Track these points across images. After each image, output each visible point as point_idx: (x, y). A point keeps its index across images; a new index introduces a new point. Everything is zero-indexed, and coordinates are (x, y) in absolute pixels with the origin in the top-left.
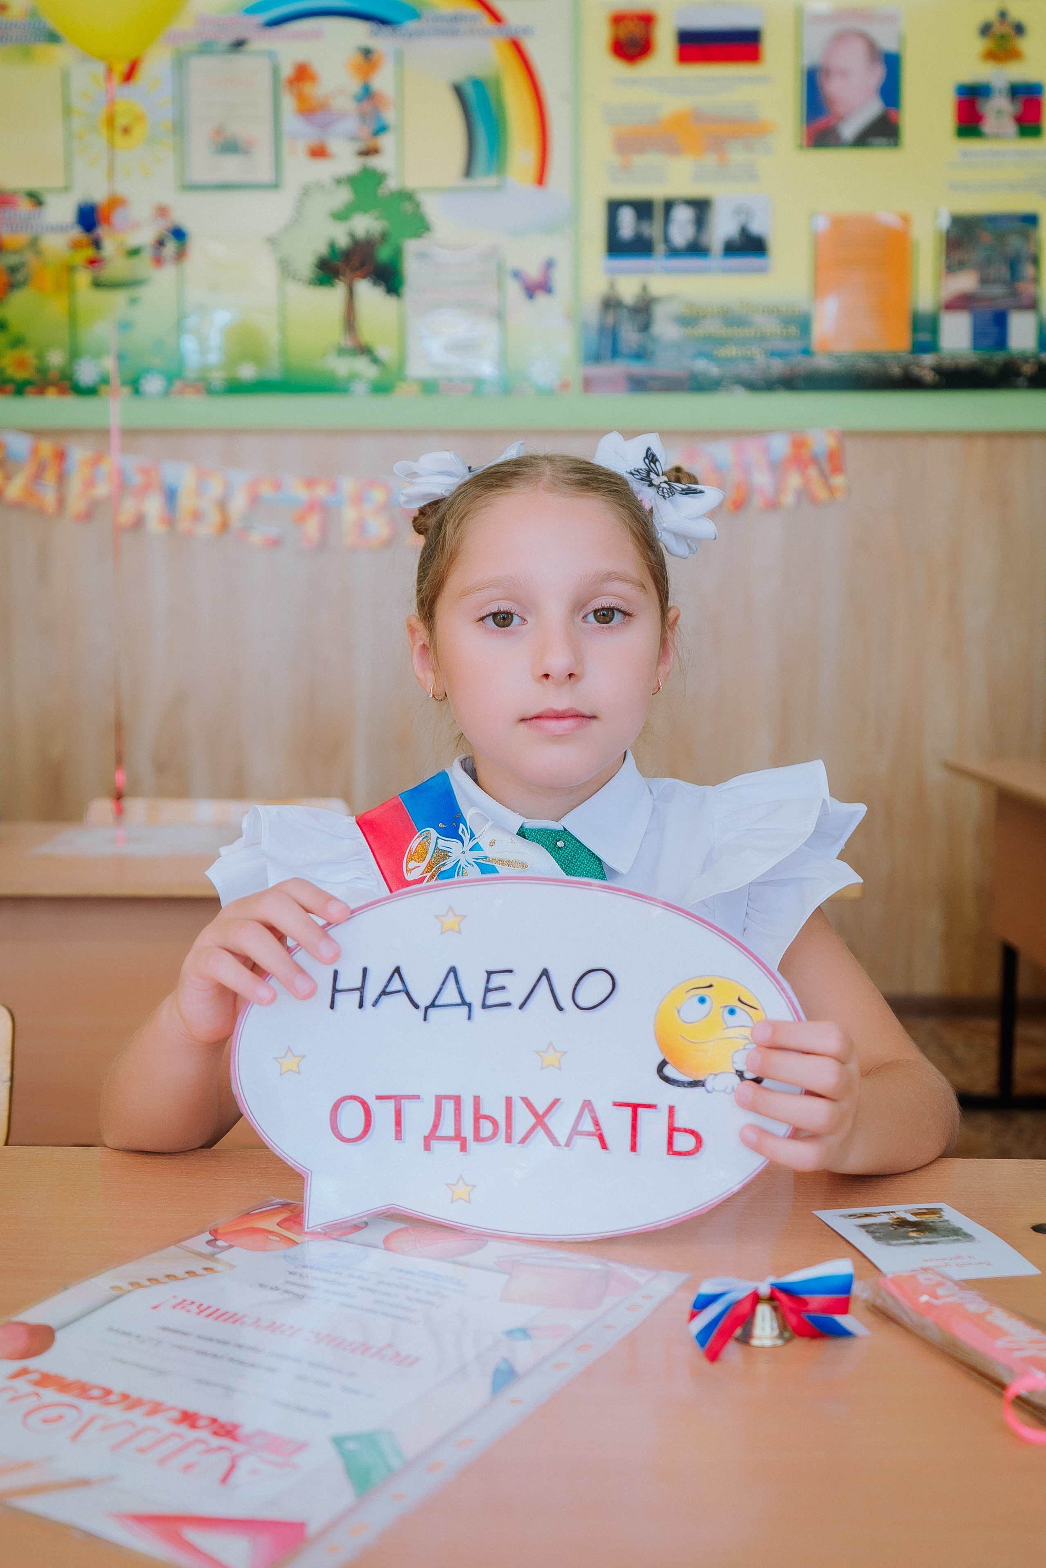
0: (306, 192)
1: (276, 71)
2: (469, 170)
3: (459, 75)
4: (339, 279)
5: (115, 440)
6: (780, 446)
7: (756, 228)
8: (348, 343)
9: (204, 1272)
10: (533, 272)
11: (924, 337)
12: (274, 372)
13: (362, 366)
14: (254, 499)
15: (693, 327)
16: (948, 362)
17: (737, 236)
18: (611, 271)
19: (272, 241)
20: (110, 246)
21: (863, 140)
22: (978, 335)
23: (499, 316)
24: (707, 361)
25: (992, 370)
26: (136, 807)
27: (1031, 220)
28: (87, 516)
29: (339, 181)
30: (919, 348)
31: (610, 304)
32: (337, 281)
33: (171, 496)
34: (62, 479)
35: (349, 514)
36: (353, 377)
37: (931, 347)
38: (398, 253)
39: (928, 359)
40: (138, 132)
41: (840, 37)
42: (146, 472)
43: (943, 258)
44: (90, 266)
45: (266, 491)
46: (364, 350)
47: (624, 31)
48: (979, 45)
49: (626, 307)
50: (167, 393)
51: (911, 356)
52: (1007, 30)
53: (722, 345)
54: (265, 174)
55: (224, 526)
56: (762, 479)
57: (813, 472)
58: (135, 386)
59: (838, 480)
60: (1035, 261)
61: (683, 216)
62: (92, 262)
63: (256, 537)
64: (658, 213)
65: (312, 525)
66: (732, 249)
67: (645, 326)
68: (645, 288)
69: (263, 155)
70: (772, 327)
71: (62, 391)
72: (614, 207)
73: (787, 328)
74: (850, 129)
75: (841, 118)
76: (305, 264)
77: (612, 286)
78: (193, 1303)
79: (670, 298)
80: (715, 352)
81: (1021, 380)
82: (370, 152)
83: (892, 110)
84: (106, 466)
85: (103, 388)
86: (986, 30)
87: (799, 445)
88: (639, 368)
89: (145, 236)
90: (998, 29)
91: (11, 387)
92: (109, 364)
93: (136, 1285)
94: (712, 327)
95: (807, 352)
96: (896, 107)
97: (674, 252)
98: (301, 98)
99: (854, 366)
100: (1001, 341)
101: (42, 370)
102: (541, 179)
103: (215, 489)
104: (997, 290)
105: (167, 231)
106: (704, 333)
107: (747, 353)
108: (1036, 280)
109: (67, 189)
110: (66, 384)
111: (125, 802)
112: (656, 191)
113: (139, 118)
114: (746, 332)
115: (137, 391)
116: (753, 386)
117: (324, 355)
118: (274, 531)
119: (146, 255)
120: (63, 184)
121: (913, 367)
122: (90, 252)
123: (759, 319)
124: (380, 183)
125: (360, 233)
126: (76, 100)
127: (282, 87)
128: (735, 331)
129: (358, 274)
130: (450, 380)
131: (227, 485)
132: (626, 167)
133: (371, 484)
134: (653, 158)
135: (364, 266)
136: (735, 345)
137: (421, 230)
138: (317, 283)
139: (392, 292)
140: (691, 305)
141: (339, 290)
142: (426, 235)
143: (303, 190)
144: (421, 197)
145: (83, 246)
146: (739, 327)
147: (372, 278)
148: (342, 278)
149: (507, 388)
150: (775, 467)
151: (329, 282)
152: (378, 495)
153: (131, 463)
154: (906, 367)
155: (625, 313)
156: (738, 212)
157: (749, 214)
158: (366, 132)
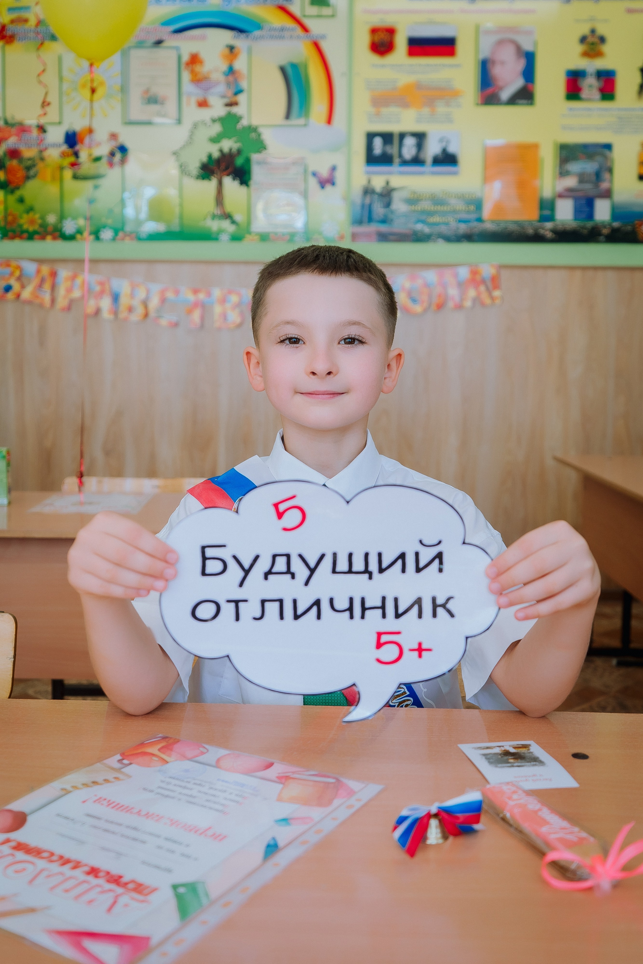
0: (195, 126)
1: (179, 58)
2: (288, 116)
3: (283, 62)
4: (215, 177)
5: (87, 266)
6: (464, 273)
7: (452, 149)
8: (218, 212)
9: (114, 780)
10: (324, 173)
11: (547, 212)
12: (176, 227)
13: (226, 224)
14: (163, 300)
15: (415, 206)
16: (560, 227)
17: (441, 154)
18: (368, 173)
19: (175, 153)
20: (84, 156)
21: (513, 101)
22: (577, 211)
24: (423, 225)
25: (585, 232)
26: (91, 482)
27: (608, 147)
28: (69, 308)
29: (214, 121)
30: (544, 219)
31: (368, 191)
32: (213, 177)
33: (116, 298)
34: (53, 287)
35: (218, 309)
36: (221, 231)
37: (551, 218)
38: (248, 161)
39: (549, 225)
40: (102, 91)
41: (500, 43)
42: (102, 284)
43: (558, 168)
44: (72, 167)
45: (170, 295)
46: (228, 216)
47: (378, 38)
48: (580, 48)
49: (377, 194)
50: (114, 239)
51: (539, 224)
52: (596, 40)
53: (432, 216)
54: (173, 117)
55: (146, 315)
56: (453, 292)
57: (482, 288)
58: (97, 235)
59: (497, 293)
60: (610, 170)
61: (410, 142)
62: (73, 165)
63: (164, 322)
65: (196, 315)
66: (437, 161)
67: (388, 205)
68: (388, 183)
69: (171, 105)
70: (460, 206)
71: (55, 238)
72: (370, 137)
73: (468, 207)
74: (505, 95)
75: (501, 88)
76: (194, 166)
77: (369, 181)
78: (105, 799)
79: (402, 188)
80: (427, 220)
81: (601, 238)
82: (232, 104)
83: (530, 84)
84: (79, 281)
85: (78, 236)
86: (583, 40)
87: (474, 273)
88: (383, 228)
89: (103, 150)
90: (590, 39)
91: (25, 235)
92: (82, 222)
93: (75, 787)
94: (426, 205)
95: (480, 220)
96: (532, 83)
97: (405, 163)
98: (193, 72)
99: (506, 228)
100: (590, 216)
101: (44, 225)
102: (329, 121)
103: (141, 294)
104: (588, 186)
105: (116, 148)
106: (421, 209)
107: (446, 220)
108: (611, 181)
109: (60, 123)
110: (58, 234)
111: (84, 479)
112: (395, 128)
113: (102, 84)
114: (445, 208)
115: (98, 238)
116: (448, 239)
117: (205, 219)
118: (174, 318)
119: (104, 161)
120: (57, 120)
121: (540, 230)
122: (72, 159)
123: (453, 201)
124: (238, 122)
125: (226, 150)
126: (65, 73)
127: (183, 66)
128: (439, 208)
129: (225, 173)
130: (276, 234)
131: (148, 291)
132: (378, 114)
133: (230, 292)
134: (393, 110)
135: (228, 168)
136: (439, 216)
137: (261, 149)
138: (201, 178)
139: (244, 183)
140: (414, 193)
141: (214, 182)
142: (264, 152)
143: (194, 125)
144: (261, 130)
145: (68, 156)
146: (441, 206)
147: (233, 176)
148: (215, 175)
149: (308, 239)
150: (461, 285)
151: (208, 178)
152: (234, 299)
153: (95, 279)
154: (536, 230)
155: (376, 197)
156: (441, 140)
157: (448, 142)
158: (230, 93)
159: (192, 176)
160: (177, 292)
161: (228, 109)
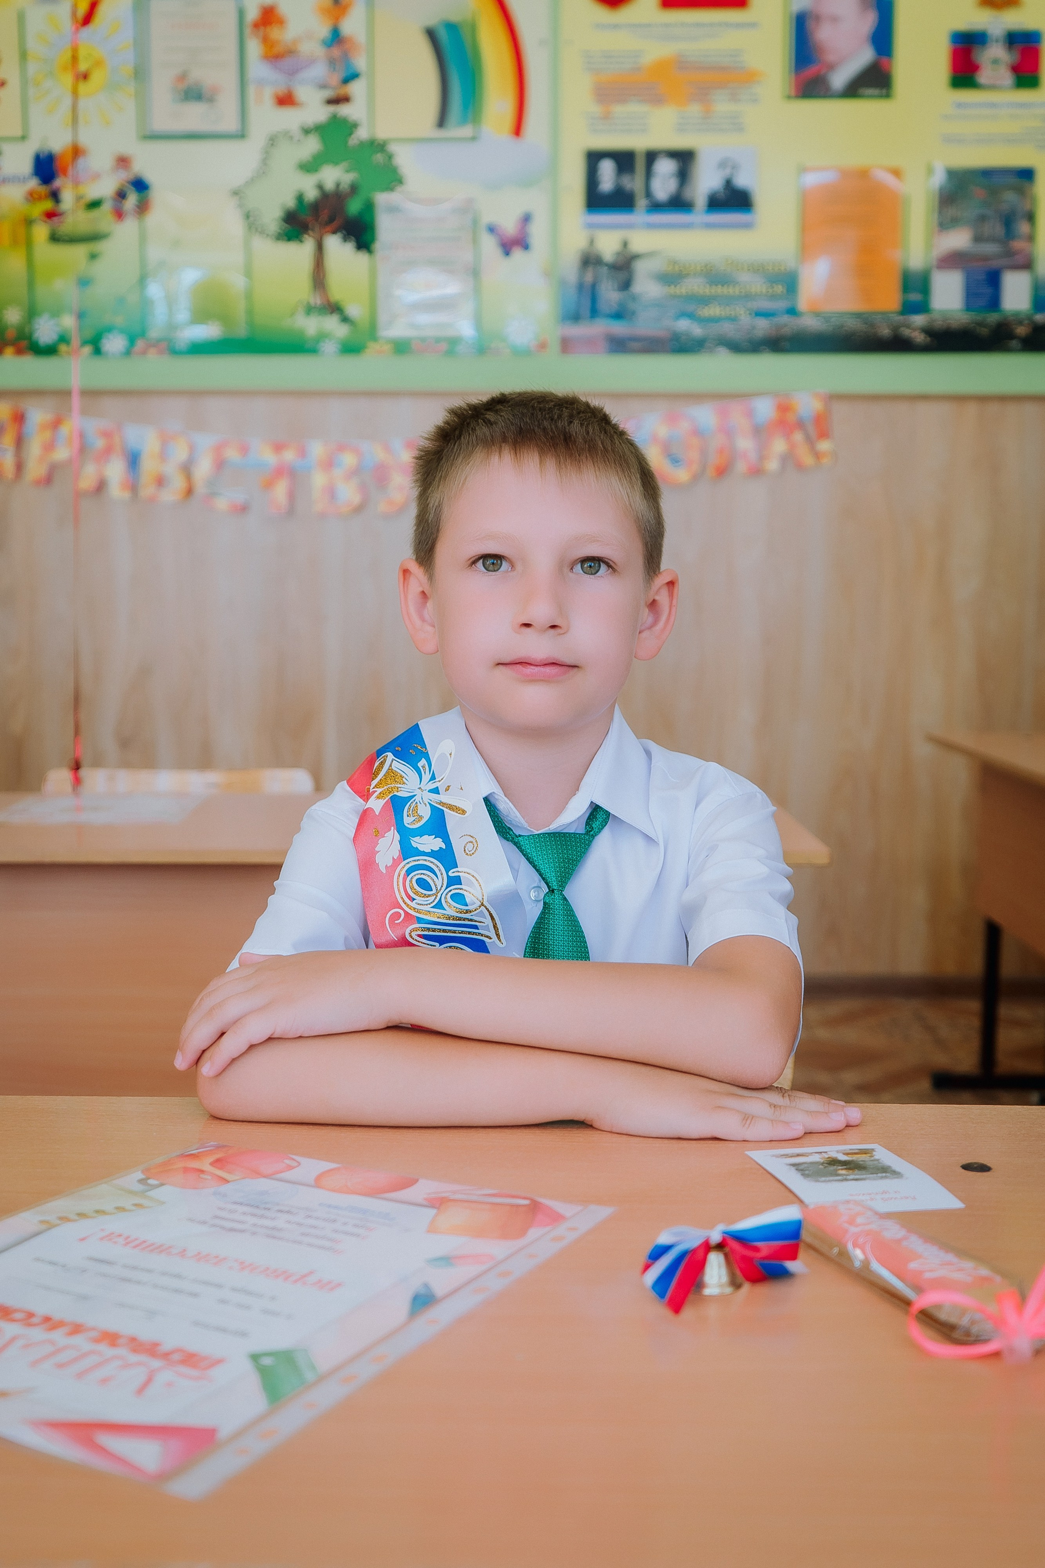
0: (273, 141)
1: (241, 13)
2: (442, 121)
3: (432, 20)
4: (308, 234)
5: (76, 402)
6: (765, 409)
7: (742, 181)
8: (317, 301)
9: (133, 1208)
10: (510, 227)
11: (915, 297)
12: (241, 331)
13: (332, 323)
14: (220, 464)
15: (675, 286)
16: (939, 324)
17: (722, 191)
18: (591, 226)
19: (236, 193)
20: (69, 198)
21: (853, 90)
22: (971, 295)
23: (475, 273)
24: (690, 321)
25: (984, 331)
26: (95, 777)
27: (1027, 175)
28: (48, 480)
29: (307, 131)
30: (910, 308)
31: (589, 260)
32: (306, 236)
33: (133, 460)
34: (20, 442)
35: (319, 480)
36: (322, 336)
37: (922, 307)
38: (369, 206)
39: (919, 320)
40: (97, 78)
42: (107, 435)
43: (936, 215)
44: (48, 220)
45: (232, 454)
46: (334, 308)
49: (607, 265)
50: (128, 352)
51: (901, 317)
53: (706, 305)
54: (230, 124)
55: (189, 492)
56: (745, 444)
57: (798, 437)
58: (96, 346)
59: (824, 446)
60: (1031, 217)
61: (665, 168)
62: (50, 215)
63: (222, 503)
64: (640, 165)
65: (280, 491)
66: (716, 203)
67: (626, 285)
68: (625, 244)
69: (228, 103)
70: (758, 286)
71: (19, 352)
72: (594, 158)
73: (773, 288)
74: (839, 79)
75: (831, 67)
76: (272, 217)
77: (592, 242)
78: (120, 1236)
79: (651, 255)
80: (700, 313)
81: (1014, 343)
82: (339, 100)
83: (884, 59)
84: (65, 430)
85: (63, 348)
87: (784, 408)
88: (619, 328)
89: (105, 188)
92: (68, 322)
93: (64, 1219)
94: (695, 285)
95: (792, 311)
97: (656, 207)
98: (267, 41)
99: (842, 326)
100: (995, 302)
102: (518, 130)
103: (179, 453)
104: (990, 248)
105: (128, 183)
106: (686, 292)
107: (732, 313)
108: (1031, 238)
109: (23, 138)
110: (25, 343)
111: (84, 772)
112: (638, 143)
113: (98, 63)
114: (730, 290)
115: (97, 351)
116: (737, 347)
117: (292, 314)
118: (240, 497)
119: (107, 207)
120: (19, 133)
121: (902, 329)
122: (48, 205)
123: (744, 277)
124: (351, 134)
125: (329, 185)
126: (32, 44)
127: (248, 31)
128: (719, 290)
129: (328, 228)
130: (423, 340)
131: (192, 448)
132: (607, 117)
133: (342, 448)
134: (634, 108)
135: (335, 220)
136: (719, 304)
137: (393, 183)
138: (286, 238)
139: (362, 247)
140: (675, 262)
141: (307, 246)
142: (399, 189)
143: (269, 140)
144: (393, 148)
145: (40, 198)
146: (723, 286)
147: (343, 233)
148: (310, 232)
149: (482, 349)
150: (760, 432)
151: (297, 238)
152: (348, 460)
153: (92, 426)
154: (895, 329)
155: (605, 270)
156: (722, 164)
157: (735, 167)
158: (335, 79)
159: (268, 235)
161: (332, 108)
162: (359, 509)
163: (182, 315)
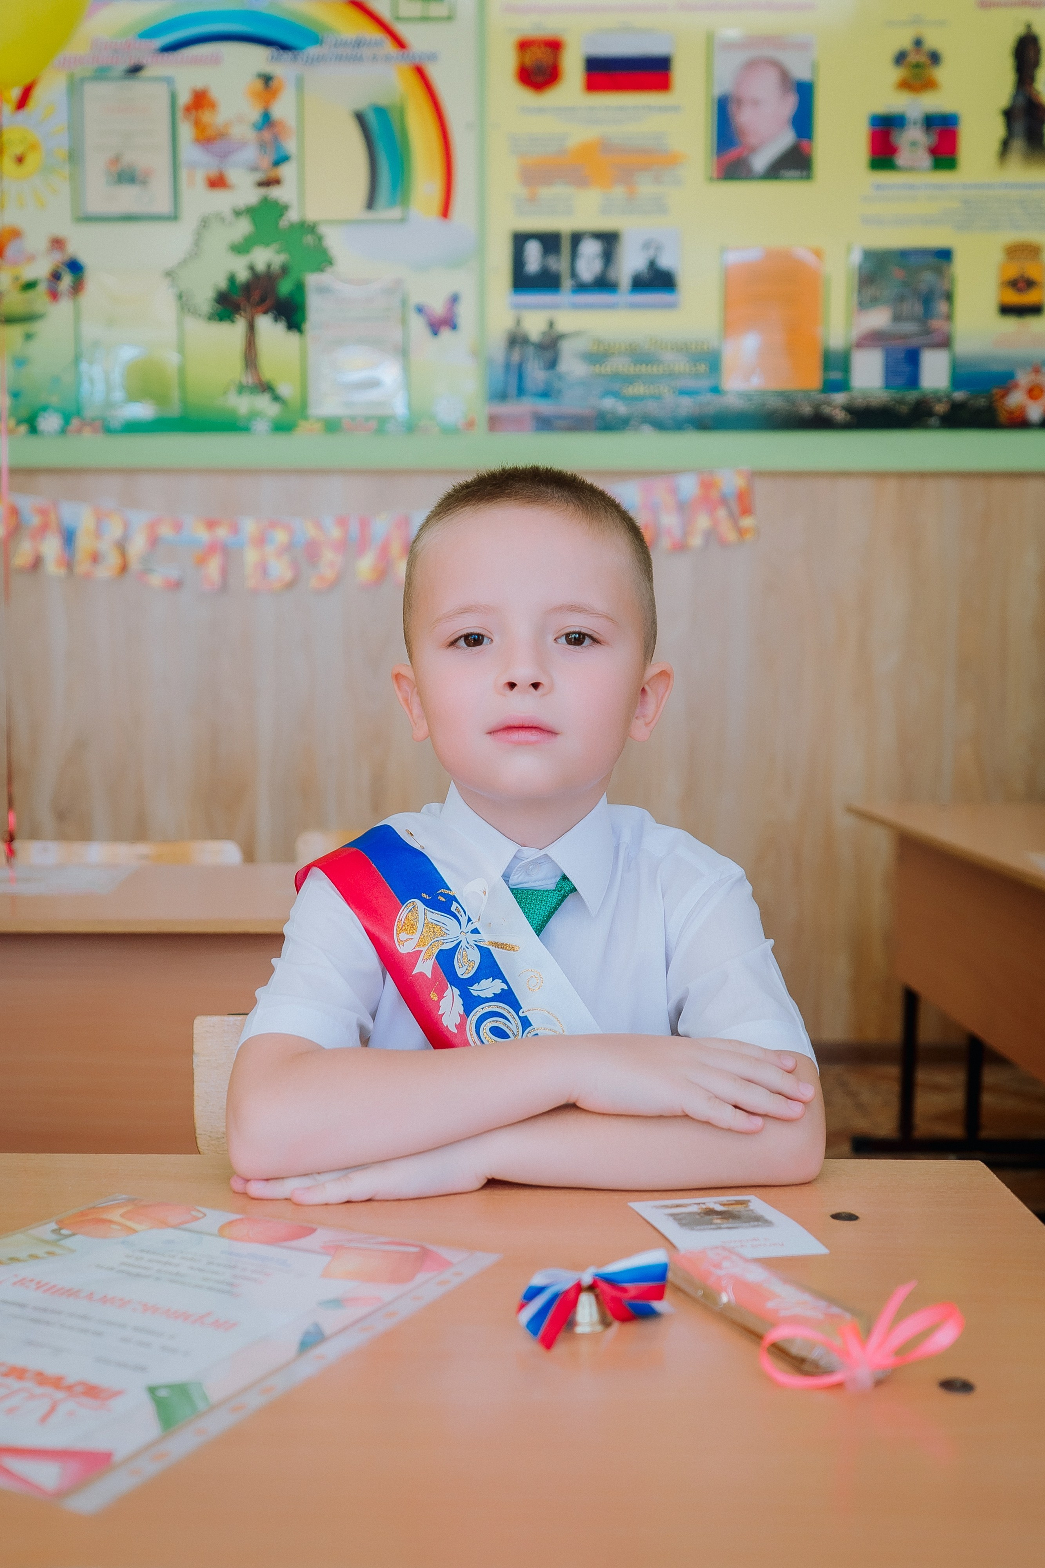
0: (205, 223)
1: (173, 97)
2: (371, 203)
3: (361, 104)
4: (241, 315)
5: (5, 480)
6: (689, 486)
7: (665, 262)
8: (249, 380)
10: (438, 307)
11: (835, 375)
12: (174, 410)
13: (263, 402)
14: (154, 541)
15: (601, 365)
16: (859, 402)
17: (646, 271)
18: (517, 307)
19: (169, 274)
20: (5, 280)
21: (774, 172)
22: (890, 374)
23: (403, 353)
24: (614, 399)
25: (904, 409)
26: (28, 850)
27: (945, 255)
29: (238, 213)
30: (831, 386)
31: (516, 340)
32: (237, 316)
33: (69, 538)
35: (251, 556)
36: (254, 415)
37: (842, 386)
38: (300, 287)
39: (840, 398)
40: (29, 160)
41: (752, 65)
42: (43, 512)
43: (855, 295)
45: (166, 531)
46: (266, 388)
47: (531, 58)
48: (894, 75)
49: (533, 344)
50: (64, 431)
51: (822, 396)
52: (923, 58)
53: (631, 384)
54: (163, 205)
55: (124, 568)
56: (671, 519)
57: (722, 513)
58: (32, 425)
59: (747, 522)
60: (949, 297)
61: (590, 249)
63: (156, 580)
64: (566, 246)
65: (213, 567)
66: (640, 284)
67: (552, 364)
68: (551, 324)
69: (160, 185)
70: (681, 365)
72: (520, 240)
73: (696, 366)
74: (761, 161)
75: (752, 150)
76: (204, 298)
77: (518, 322)
79: (577, 334)
80: (625, 391)
81: (933, 420)
82: (269, 182)
83: (804, 141)
86: (901, 59)
87: (707, 485)
88: (545, 407)
89: (39, 269)
90: (913, 58)
94: (620, 365)
95: (716, 390)
97: (581, 287)
98: (198, 125)
99: (764, 405)
100: (913, 380)
102: (445, 211)
103: (114, 530)
104: (909, 327)
105: (62, 264)
106: (611, 371)
107: (656, 391)
108: (949, 317)
111: (17, 844)
112: (563, 224)
113: (33, 147)
114: (654, 369)
115: (33, 430)
116: (661, 425)
117: (225, 393)
118: (174, 573)
119: (42, 288)
121: (823, 406)
123: (668, 357)
124: (282, 215)
125: (261, 267)
127: (180, 114)
128: (644, 369)
129: (260, 309)
130: (353, 418)
131: (127, 526)
132: (533, 199)
133: (273, 525)
134: (558, 190)
135: (265, 301)
136: (643, 383)
137: (324, 264)
138: (217, 317)
139: (292, 327)
140: (599, 342)
141: (239, 327)
142: (329, 270)
143: (201, 222)
144: (323, 230)
146: (647, 365)
147: (273, 313)
148: (242, 313)
149: (411, 427)
150: (683, 508)
151: (229, 318)
152: (280, 537)
153: (27, 504)
154: (817, 407)
155: (531, 350)
156: (646, 246)
157: (659, 248)
158: (266, 162)
160: (178, 527)
161: (263, 191)
162: (291, 585)
163: (118, 395)
